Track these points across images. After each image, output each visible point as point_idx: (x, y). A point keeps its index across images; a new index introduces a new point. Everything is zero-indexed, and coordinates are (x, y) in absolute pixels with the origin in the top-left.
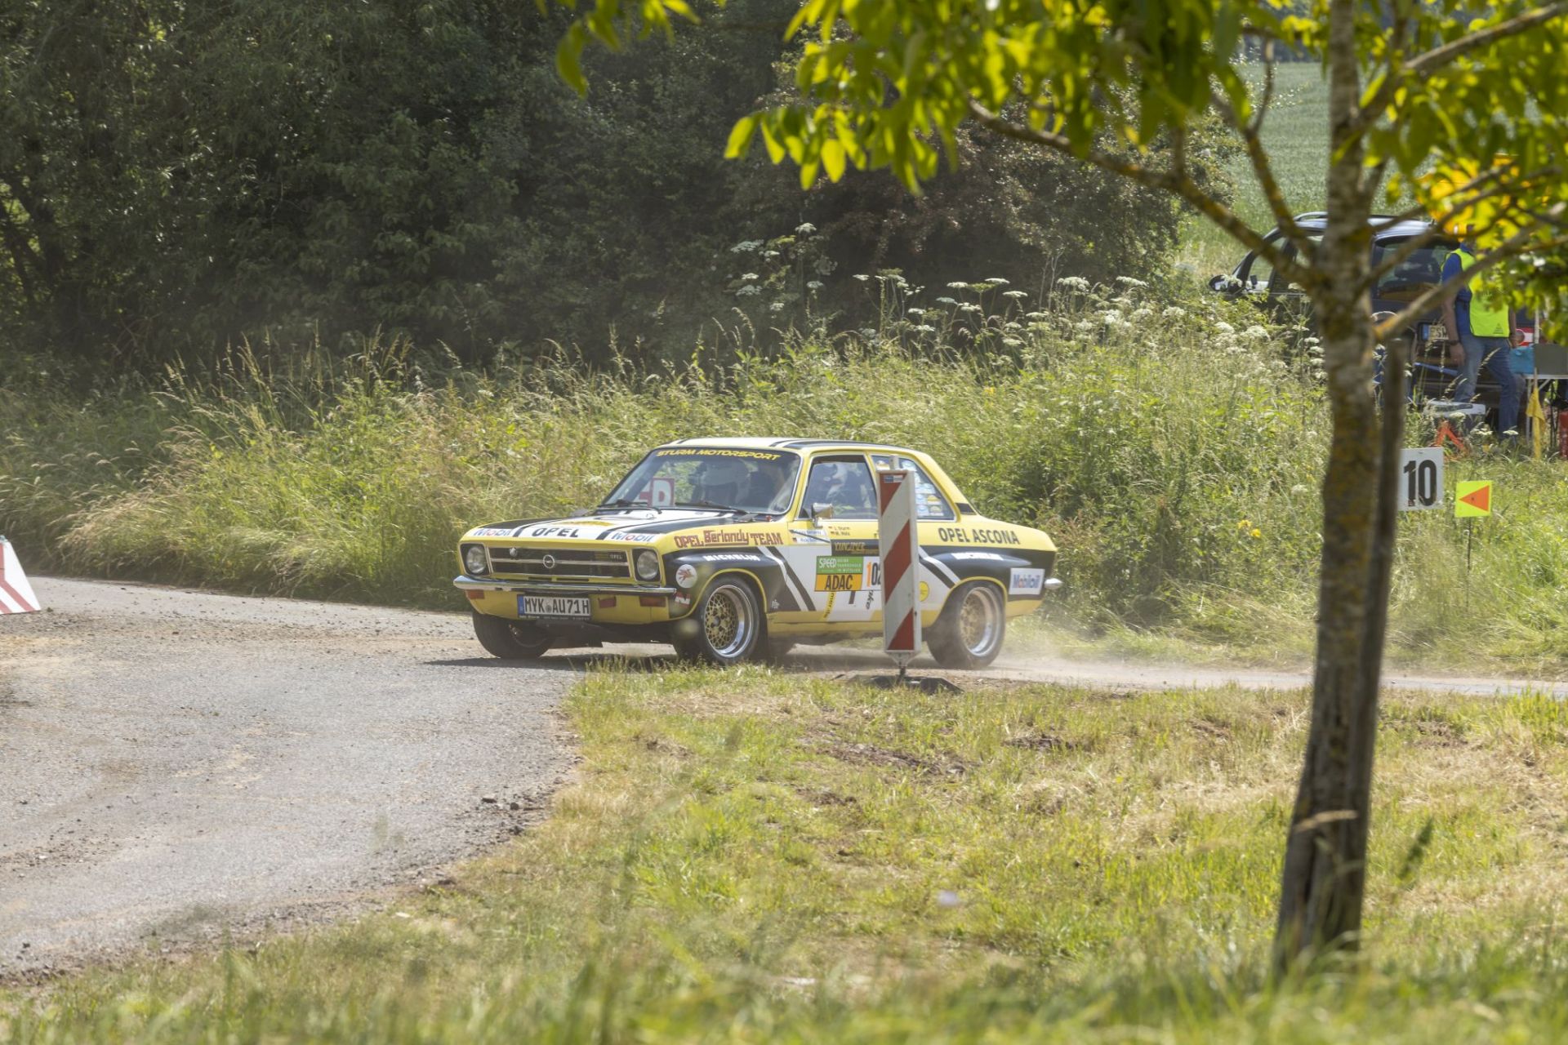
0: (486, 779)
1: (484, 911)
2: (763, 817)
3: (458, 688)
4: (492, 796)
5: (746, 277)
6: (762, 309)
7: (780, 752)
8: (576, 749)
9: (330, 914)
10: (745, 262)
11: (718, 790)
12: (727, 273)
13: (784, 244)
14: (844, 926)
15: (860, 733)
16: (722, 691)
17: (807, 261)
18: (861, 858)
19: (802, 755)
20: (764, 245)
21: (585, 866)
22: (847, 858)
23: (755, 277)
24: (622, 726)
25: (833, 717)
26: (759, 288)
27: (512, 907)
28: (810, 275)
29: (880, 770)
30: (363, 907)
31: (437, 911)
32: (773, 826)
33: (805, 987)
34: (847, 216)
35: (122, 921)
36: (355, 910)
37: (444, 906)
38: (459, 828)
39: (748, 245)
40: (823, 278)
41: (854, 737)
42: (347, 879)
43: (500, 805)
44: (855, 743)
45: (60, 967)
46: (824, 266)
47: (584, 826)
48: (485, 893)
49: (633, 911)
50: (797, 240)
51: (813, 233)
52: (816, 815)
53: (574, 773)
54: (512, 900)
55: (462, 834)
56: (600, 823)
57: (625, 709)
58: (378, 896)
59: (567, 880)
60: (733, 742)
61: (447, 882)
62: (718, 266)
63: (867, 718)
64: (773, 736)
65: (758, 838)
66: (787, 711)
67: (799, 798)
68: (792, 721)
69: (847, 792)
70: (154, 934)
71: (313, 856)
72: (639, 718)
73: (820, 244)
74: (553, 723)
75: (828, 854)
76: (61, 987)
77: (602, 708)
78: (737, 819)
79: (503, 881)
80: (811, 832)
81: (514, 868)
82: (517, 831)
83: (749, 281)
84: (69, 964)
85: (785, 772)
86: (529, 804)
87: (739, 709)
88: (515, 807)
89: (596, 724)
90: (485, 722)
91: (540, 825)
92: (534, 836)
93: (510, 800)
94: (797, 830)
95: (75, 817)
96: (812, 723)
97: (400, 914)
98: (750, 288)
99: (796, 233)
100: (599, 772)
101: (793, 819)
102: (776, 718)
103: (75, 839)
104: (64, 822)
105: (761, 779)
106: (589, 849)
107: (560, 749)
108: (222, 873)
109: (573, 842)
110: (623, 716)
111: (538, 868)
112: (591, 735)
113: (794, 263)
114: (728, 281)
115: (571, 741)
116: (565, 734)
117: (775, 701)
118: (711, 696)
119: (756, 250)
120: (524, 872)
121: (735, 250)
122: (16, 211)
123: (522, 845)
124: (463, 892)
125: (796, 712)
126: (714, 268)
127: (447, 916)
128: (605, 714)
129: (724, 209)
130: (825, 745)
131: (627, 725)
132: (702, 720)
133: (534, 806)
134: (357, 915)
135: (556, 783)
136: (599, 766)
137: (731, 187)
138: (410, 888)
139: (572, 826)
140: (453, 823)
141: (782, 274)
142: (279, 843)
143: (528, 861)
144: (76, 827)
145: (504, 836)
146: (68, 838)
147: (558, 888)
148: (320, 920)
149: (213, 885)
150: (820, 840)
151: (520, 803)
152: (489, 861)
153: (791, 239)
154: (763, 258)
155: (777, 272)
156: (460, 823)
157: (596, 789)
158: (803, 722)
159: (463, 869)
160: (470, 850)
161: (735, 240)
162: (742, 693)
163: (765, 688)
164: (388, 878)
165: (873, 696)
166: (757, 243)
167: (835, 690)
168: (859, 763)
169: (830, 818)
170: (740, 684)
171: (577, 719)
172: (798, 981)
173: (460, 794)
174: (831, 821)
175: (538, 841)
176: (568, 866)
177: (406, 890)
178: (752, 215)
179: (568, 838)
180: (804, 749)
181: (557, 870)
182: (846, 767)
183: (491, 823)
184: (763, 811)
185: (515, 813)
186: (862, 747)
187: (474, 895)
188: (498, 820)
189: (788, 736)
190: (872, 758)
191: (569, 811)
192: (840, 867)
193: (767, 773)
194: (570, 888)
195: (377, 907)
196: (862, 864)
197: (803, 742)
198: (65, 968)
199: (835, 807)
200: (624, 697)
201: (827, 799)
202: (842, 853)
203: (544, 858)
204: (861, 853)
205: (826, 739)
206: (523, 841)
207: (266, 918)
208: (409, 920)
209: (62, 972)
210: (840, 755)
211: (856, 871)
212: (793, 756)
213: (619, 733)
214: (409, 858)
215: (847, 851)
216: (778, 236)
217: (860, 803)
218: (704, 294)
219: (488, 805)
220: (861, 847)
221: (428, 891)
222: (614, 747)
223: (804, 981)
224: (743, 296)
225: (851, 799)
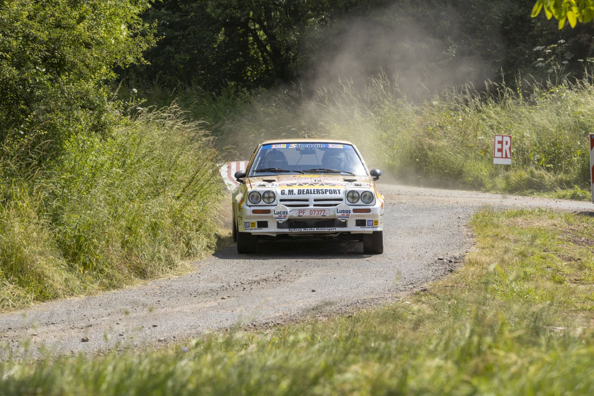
0: (440, 251)
1: (438, 301)
2: (545, 266)
3: (429, 216)
4: (442, 258)
5: (538, 60)
6: (545, 72)
7: (552, 241)
8: (475, 240)
9: (381, 302)
10: (539, 54)
11: (528, 255)
12: (532, 58)
13: (554, 47)
14: (576, 307)
15: (582, 233)
16: (530, 217)
17: (562, 54)
18: (583, 282)
19: (560, 242)
20: (546, 48)
21: (477, 284)
22: (578, 282)
23: (542, 59)
24: (491, 231)
25: (572, 227)
26: (544, 64)
27: (449, 300)
28: (563, 58)
29: (590, 247)
30: (392, 299)
31: (421, 301)
32: (549, 269)
33: (561, 330)
34: (579, 36)
35: (302, 304)
36: (390, 300)
37: (423, 299)
38: (429, 270)
39: (538, 48)
40: (569, 61)
41: (580, 235)
42: (387, 289)
43: (445, 261)
44: (581, 238)
45: (278, 322)
46: (568, 56)
47: (477, 268)
48: (439, 294)
49: (496, 301)
50: (558, 46)
51: (564, 43)
52: (566, 265)
53: (473, 248)
54: (449, 297)
55: (430, 272)
56: (483, 268)
57: (492, 224)
58: (399, 295)
59: (470, 290)
60: (534, 238)
61: (425, 290)
62: (529, 56)
63: (585, 228)
64: (550, 234)
65: (543, 274)
66: (555, 225)
67: (559, 258)
68: (556, 229)
69: (578, 257)
70: (313, 309)
71: (374, 280)
72: (498, 228)
73: (567, 48)
74: (465, 230)
75: (570, 280)
76: (278, 330)
77: (484, 224)
78: (535, 266)
79: (446, 290)
80: (564, 272)
81: (450, 285)
82: (451, 271)
83: (540, 61)
84: (281, 320)
85: (554, 248)
86: (457, 260)
87: (537, 224)
88: (450, 262)
89: (481, 230)
90: (439, 229)
91: (461, 268)
92: (458, 273)
93: (449, 259)
94: (558, 271)
95: (284, 265)
96: (564, 230)
97: (407, 302)
98: (540, 64)
99: (558, 43)
100: (483, 248)
101: (557, 267)
102: (551, 228)
103: (284, 273)
104: (279, 267)
105: (544, 251)
106: (479, 278)
107: (468, 239)
108: (339, 286)
109: (472, 275)
110: (492, 227)
111: (460, 285)
112: (479, 234)
113: (557, 54)
114: (533, 61)
115: (472, 236)
116: (470, 234)
117: (550, 221)
118: (525, 220)
119: (543, 50)
120: (454, 286)
121: (535, 50)
122: (262, 35)
123: (454, 276)
124: (431, 294)
125: (558, 226)
126: (527, 56)
127: (424, 303)
128: (485, 226)
129: (530, 33)
130: (569, 238)
131: (494, 230)
132: (522, 229)
133: (458, 261)
134: (391, 303)
135: (466, 252)
136: (483, 246)
137: (533, 25)
138: (411, 292)
139: (473, 269)
140: (427, 267)
141: (552, 58)
142: (361, 275)
143: (455, 282)
144: (284, 269)
145: (447, 273)
146: (280, 273)
147: (467, 293)
148: (376, 304)
149: (336, 291)
150: (567, 275)
151: (452, 260)
152: (440, 283)
153: (556, 45)
154: (545, 52)
155: (551, 58)
156: (430, 268)
157: (481, 255)
158: (561, 229)
159: (431, 285)
160: (433, 278)
161: (535, 45)
162: (537, 218)
163: (546, 216)
164: (402, 288)
165: (588, 220)
166: (543, 47)
167: (573, 217)
168: (582, 245)
169: (572, 266)
170: (537, 215)
171: (474, 228)
172: (558, 328)
173: (429, 256)
174: (571, 267)
175: (459, 275)
176: (471, 284)
177: (409, 293)
178: (541, 36)
179: (471, 274)
180: (561, 240)
181: (467, 285)
182: (577, 246)
183: (441, 268)
184: (545, 264)
185: (451, 264)
186: (583, 239)
187: (435, 295)
188: (444, 267)
189: (555, 234)
190: (587, 243)
191: (471, 263)
192: (575, 285)
193: (547, 249)
194: (471, 293)
195: (398, 299)
196: (583, 284)
197: (561, 237)
198: (279, 322)
199: (573, 262)
200: (492, 220)
201: (570, 259)
202: (576, 280)
203: (461, 281)
204: (583, 280)
205: (569, 236)
206: (453, 275)
207: (356, 304)
208: (410, 304)
209: (278, 324)
210: (575, 242)
211: (581, 287)
212: (557, 242)
213: (490, 233)
214: (410, 281)
215: (577, 279)
216: (551, 44)
217: (582, 261)
218: (523, 66)
219: (441, 261)
220: (583, 277)
221: (417, 294)
222: (488, 239)
223: (560, 328)
224: (538, 67)
225: (579, 259)
